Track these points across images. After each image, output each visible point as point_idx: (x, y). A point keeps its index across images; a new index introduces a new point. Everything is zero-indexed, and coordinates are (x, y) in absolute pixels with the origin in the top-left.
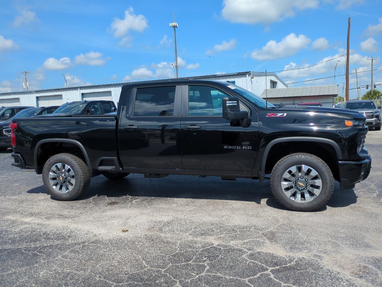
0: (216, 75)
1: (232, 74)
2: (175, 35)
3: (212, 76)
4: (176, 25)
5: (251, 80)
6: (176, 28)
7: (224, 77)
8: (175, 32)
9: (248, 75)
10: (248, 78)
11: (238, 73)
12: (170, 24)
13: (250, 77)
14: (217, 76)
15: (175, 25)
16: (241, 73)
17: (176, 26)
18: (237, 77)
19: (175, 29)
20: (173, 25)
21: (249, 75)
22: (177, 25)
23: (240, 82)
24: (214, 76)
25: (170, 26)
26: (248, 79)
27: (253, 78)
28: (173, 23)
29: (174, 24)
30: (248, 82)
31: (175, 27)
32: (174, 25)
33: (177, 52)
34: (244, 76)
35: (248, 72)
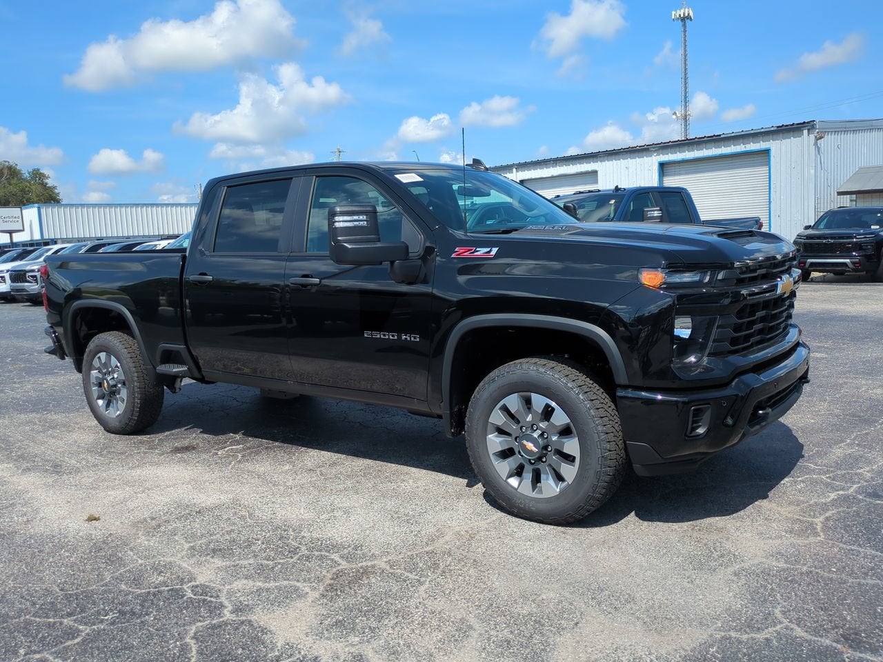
0: (720, 135)
1: (762, 130)
2: (685, 40)
3: (708, 137)
4: (689, 14)
5: (816, 144)
6: (688, 22)
7: (741, 141)
8: (685, 31)
9: (805, 132)
10: (807, 138)
11: (778, 127)
12: (673, 13)
13: (812, 137)
14: (722, 136)
15: (686, 15)
16: (787, 126)
17: (689, 17)
18: (775, 137)
19: (684, 26)
20: (680, 15)
21: (809, 130)
22: (691, 14)
23: (783, 151)
24: (715, 138)
25: (673, 17)
26: (806, 142)
27: (821, 138)
28: (680, 10)
29: (682, 11)
30: (806, 149)
31: (684, 19)
32: (684, 14)
33: (689, 80)
34: (796, 134)
35: (808, 123)
